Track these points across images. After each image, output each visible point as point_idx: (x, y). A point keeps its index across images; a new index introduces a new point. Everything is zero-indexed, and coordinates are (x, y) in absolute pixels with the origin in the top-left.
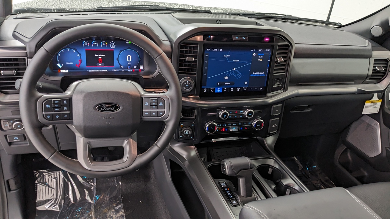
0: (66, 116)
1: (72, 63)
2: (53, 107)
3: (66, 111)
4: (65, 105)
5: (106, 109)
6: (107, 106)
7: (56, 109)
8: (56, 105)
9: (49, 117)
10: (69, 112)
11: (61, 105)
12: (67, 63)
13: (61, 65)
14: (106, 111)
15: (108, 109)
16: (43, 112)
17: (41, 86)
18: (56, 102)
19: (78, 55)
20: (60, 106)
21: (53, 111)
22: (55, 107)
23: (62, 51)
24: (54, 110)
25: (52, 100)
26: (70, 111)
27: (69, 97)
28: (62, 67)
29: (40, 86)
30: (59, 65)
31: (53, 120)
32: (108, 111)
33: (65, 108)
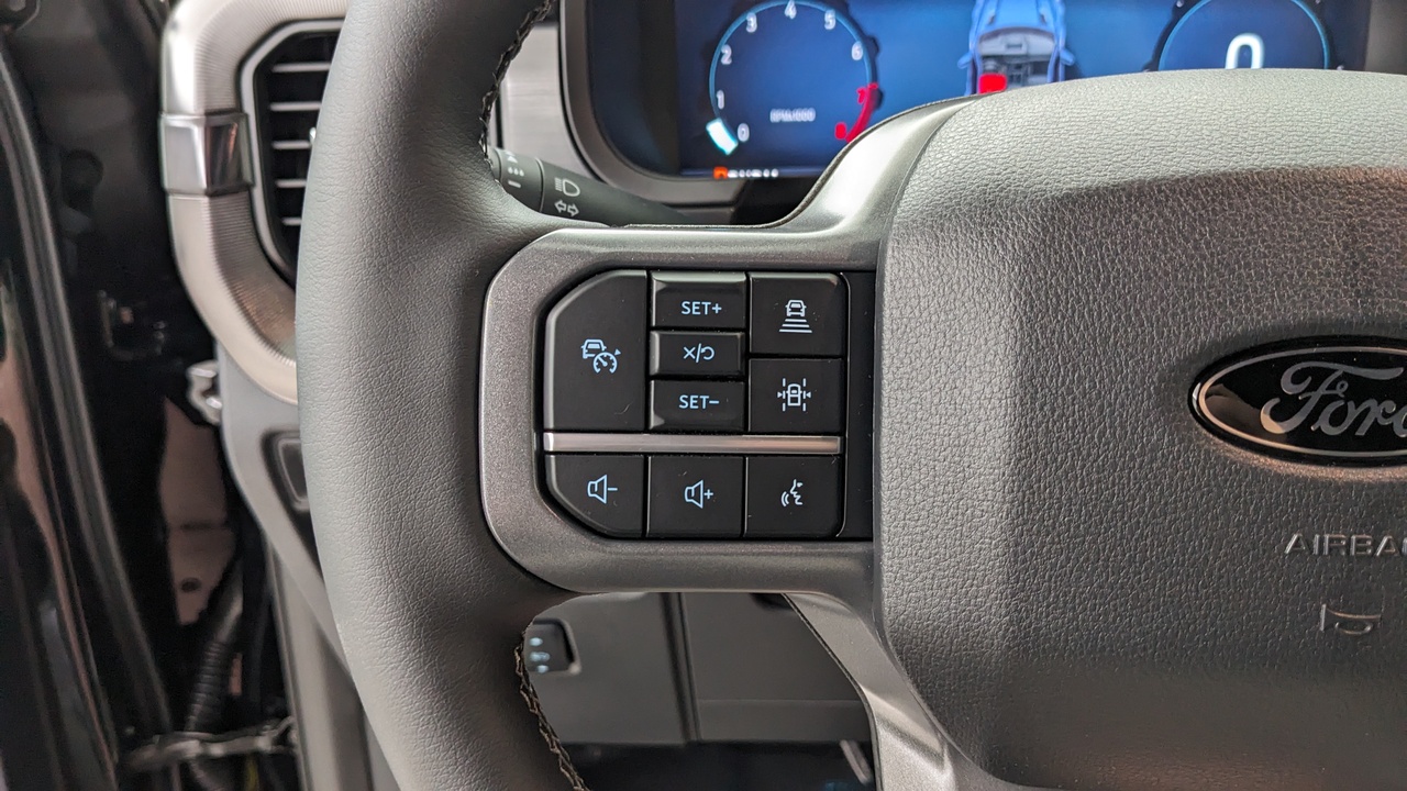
0: (791, 496)
1: (807, 115)
2: (655, 367)
3: (793, 424)
4: (793, 356)
5: (1324, 425)
6: (1341, 369)
7: (689, 402)
8: (692, 344)
9: (600, 489)
10: (830, 445)
11: (747, 355)
12: (777, 116)
13: (733, 130)
14: (1319, 440)
15: (1353, 412)
16: (540, 429)
17: (568, 201)
18: (691, 308)
19: (857, 52)
20: (735, 366)
21: (654, 421)
22: (679, 376)
23: (746, 23)
24: (668, 404)
25: (649, 280)
26: (841, 433)
27: (842, 257)
28: (740, 144)
29: (561, 196)
30: (718, 132)
31: (643, 537)
32: (1348, 441)
33: (794, 394)
